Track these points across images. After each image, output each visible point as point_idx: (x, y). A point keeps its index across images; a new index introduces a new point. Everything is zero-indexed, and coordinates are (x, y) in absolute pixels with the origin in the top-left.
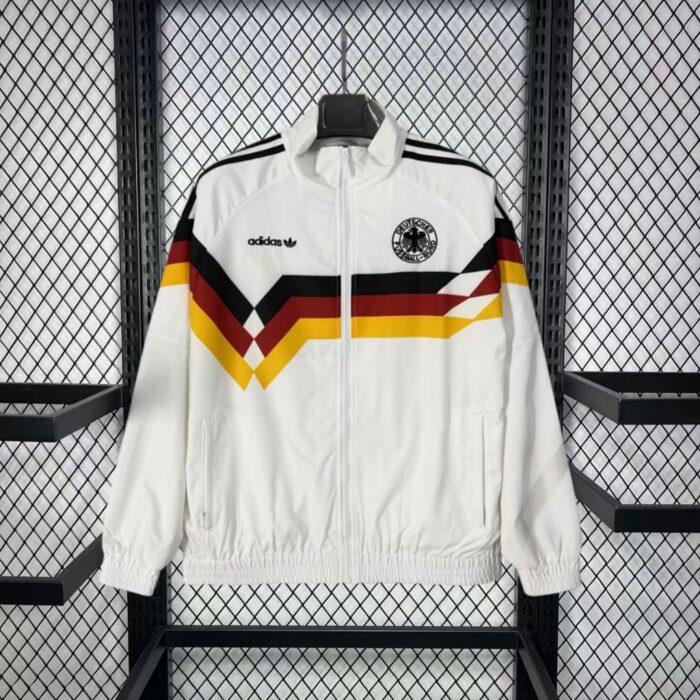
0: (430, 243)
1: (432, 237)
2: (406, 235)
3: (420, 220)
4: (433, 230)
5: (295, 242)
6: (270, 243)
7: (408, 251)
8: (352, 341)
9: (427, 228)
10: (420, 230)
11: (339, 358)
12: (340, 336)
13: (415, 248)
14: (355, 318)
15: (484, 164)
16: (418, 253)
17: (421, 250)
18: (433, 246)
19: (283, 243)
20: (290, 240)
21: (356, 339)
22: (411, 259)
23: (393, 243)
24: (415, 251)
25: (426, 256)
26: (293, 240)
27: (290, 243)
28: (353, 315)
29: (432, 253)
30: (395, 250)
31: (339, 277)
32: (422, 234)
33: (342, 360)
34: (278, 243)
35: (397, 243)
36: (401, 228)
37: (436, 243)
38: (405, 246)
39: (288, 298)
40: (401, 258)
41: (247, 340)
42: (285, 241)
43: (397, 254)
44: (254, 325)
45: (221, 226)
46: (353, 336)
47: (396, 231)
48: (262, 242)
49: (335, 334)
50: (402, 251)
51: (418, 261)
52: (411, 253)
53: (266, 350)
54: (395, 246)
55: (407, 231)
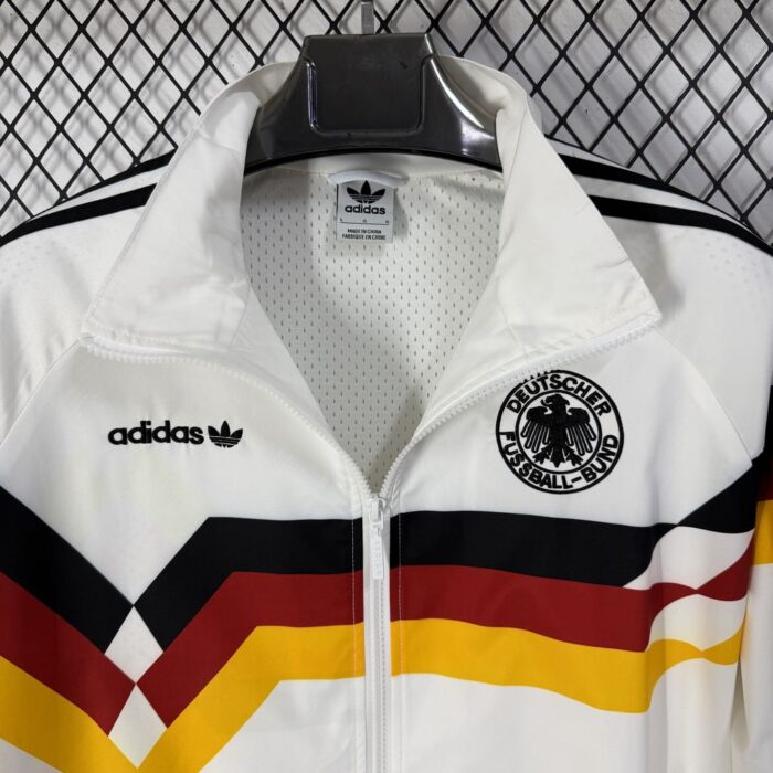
0: (603, 441)
1: (608, 424)
2: (535, 415)
3: (573, 376)
4: (610, 406)
5: (239, 434)
6: (171, 435)
7: (540, 458)
8: (393, 681)
9: (593, 398)
10: (574, 403)
11: (359, 727)
12: (362, 672)
13: (557, 451)
14: (401, 623)
15: (744, 217)
16: (566, 466)
17: (576, 460)
18: (613, 449)
19: (206, 435)
20: (225, 426)
21: (404, 677)
22: (547, 481)
23: (498, 434)
24: (557, 461)
25: (592, 477)
26: (232, 430)
27: (226, 437)
28: (394, 617)
29: (607, 472)
30: (504, 451)
31: (359, 522)
32: (581, 417)
33: (367, 728)
34: (192, 435)
35: (510, 435)
36: (521, 396)
37: (619, 443)
38: (532, 445)
39: (225, 577)
40: (520, 476)
41: (119, 687)
42: (212, 431)
43: (511, 465)
44: (135, 648)
45: (25, 397)
46: (396, 671)
47: (506, 404)
48: (148, 435)
49: (349, 666)
50: (524, 456)
51: (568, 489)
52: (548, 465)
53: (168, 710)
54: (505, 441)
55: (537, 404)
